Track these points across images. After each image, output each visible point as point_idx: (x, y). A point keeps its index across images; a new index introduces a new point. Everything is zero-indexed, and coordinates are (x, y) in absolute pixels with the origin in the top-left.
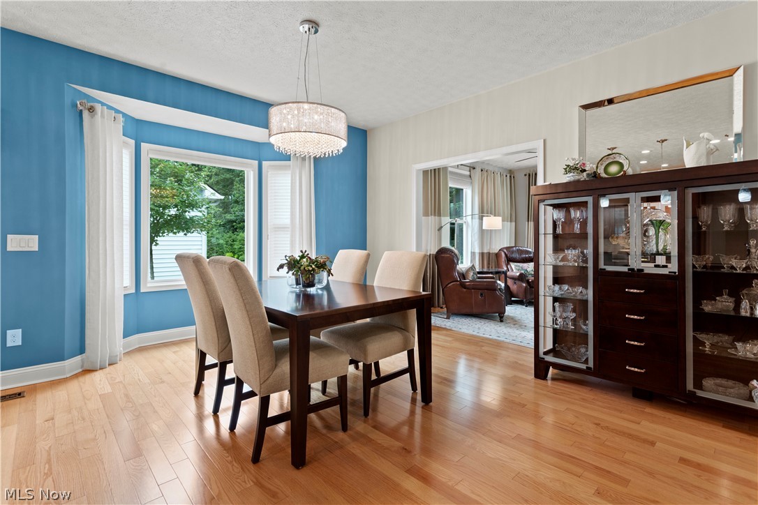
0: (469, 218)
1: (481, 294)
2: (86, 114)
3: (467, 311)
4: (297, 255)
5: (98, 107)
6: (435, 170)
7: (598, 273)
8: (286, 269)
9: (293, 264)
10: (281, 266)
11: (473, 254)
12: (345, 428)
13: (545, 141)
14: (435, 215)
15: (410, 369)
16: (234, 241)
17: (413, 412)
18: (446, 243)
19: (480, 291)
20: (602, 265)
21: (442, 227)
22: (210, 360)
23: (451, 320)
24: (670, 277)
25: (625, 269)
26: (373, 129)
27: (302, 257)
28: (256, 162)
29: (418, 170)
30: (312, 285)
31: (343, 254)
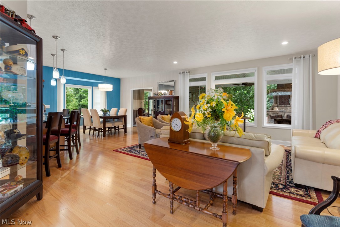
2: (57, 81)
8: (101, 111)
13: (153, 87)
14: (140, 99)
17: (124, 135)
18: (143, 107)
20: (156, 111)
21: (142, 103)
25: (159, 111)
26: (121, 78)
27: (104, 109)
28: (91, 87)
29: (132, 90)
30: (106, 114)
31: (112, 109)
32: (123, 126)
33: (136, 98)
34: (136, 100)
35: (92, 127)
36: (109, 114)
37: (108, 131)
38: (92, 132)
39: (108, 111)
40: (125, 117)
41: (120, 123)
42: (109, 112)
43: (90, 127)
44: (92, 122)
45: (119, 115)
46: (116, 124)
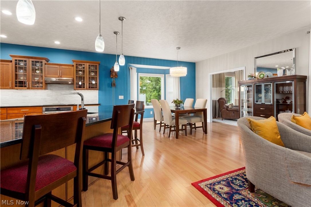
0: (234, 87)
1: (234, 113)
2: (130, 69)
3: (229, 118)
4: (176, 100)
5: (133, 67)
6: (219, 74)
7: (254, 104)
8: (173, 103)
9: (175, 102)
10: (172, 102)
11: (236, 100)
12: (186, 135)
13: (245, 67)
14: (219, 87)
15: (202, 127)
16: (151, 96)
17: (203, 137)
18: (224, 96)
19: (233, 112)
20: (255, 102)
21: (222, 91)
22: (158, 122)
23: (223, 121)
24: (271, 105)
25: (261, 103)
26: (197, 63)
27: (177, 100)
28: (164, 75)
29: (210, 75)
30: (179, 106)
31: (187, 99)
32: (201, 123)
33: (215, 86)
34: (215, 88)
35: (162, 122)
36: (183, 107)
37: (182, 130)
38: (163, 128)
39: (182, 102)
40: (205, 111)
41: (198, 119)
42: (183, 104)
43: (161, 122)
44: (163, 117)
45: (195, 109)
46: (193, 121)
